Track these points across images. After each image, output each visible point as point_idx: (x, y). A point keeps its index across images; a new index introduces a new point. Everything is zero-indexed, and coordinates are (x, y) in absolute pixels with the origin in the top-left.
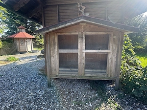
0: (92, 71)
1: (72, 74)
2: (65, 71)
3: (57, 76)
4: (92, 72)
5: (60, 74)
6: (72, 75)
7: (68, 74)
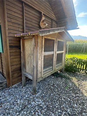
3: (42, 78)
6: (51, 72)
7: (49, 72)
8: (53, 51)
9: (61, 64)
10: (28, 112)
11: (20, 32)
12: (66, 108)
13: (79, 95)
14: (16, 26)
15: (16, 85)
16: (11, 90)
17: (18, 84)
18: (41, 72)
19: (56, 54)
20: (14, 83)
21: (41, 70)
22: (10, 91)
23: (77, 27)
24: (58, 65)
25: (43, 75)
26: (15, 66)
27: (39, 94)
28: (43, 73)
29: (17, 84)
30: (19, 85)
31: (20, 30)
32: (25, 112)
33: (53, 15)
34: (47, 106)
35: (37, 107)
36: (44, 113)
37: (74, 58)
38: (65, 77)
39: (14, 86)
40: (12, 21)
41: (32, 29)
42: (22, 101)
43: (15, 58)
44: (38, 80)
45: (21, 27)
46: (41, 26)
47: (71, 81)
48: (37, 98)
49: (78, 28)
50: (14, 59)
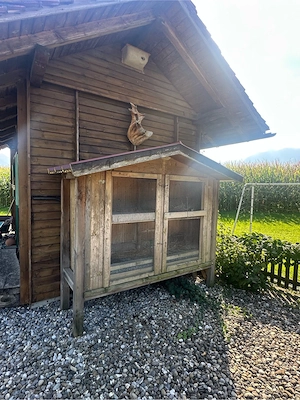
0: (177, 257)
1: (141, 274)
2: (125, 270)
3: (106, 290)
4: (177, 260)
5: (115, 283)
6: (143, 276)
7: (134, 276)
8: (153, 210)
9: (195, 253)
10: (31, 376)
11: (65, 161)
12: (138, 392)
13: (209, 365)
14: (56, 147)
15: (45, 304)
16: (28, 315)
17: (53, 300)
18: (103, 273)
19: (166, 222)
20: (42, 296)
21: (101, 267)
22: (23, 316)
23: (267, 132)
24: (182, 256)
25: (111, 281)
26: (47, 248)
27: (88, 337)
28: (107, 276)
29: (50, 301)
30: (53, 305)
31: (65, 156)
32: (25, 375)
33: (178, 102)
34: (88, 375)
35: (60, 369)
36: (68, 390)
37: (255, 237)
38: (202, 301)
39: (40, 304)
40: (46, 137)
41: (103, 149)
42: (35, 347)
43: (48, 227)
44: (87, 294)
45: (70, 148)
46: (133, 140)
47: (216, 316)
48: (77, 346)
49: (271, 135)
50: (45, 231)
